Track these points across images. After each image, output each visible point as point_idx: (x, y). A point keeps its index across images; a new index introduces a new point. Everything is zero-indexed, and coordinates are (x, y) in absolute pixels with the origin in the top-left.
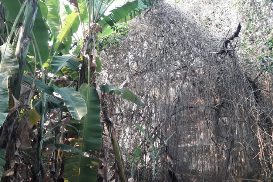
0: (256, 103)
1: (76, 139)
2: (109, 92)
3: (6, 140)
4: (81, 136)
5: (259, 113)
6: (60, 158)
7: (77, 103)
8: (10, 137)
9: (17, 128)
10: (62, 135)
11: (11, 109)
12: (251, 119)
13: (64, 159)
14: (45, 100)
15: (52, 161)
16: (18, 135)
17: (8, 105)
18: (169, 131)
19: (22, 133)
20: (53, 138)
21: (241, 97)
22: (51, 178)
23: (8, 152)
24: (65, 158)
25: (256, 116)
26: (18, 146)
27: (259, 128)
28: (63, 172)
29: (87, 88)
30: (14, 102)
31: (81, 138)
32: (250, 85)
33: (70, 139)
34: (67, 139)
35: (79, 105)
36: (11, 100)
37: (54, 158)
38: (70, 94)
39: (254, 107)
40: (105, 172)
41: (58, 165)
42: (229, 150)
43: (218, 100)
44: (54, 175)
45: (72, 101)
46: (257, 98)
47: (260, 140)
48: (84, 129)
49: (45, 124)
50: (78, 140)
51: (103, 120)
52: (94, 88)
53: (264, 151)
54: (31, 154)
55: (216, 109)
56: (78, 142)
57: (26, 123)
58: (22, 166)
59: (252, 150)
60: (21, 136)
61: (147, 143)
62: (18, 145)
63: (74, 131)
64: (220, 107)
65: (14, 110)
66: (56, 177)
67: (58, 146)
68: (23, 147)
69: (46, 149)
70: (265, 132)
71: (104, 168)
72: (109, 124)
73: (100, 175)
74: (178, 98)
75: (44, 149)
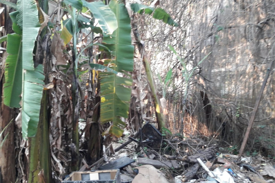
1: (109, 60)
2: (139, 11)
3: (42, 55)
4: (113, 57)
6: (96, 79)
7: (106, 17)
8: (46, 53)
9: (51, 45)
10: (95, 58)
11: (41, 24)
13: (99, 79)
14: (75, 19)
15: (88, 82)
16: (53, 52)
17: (38, 19)
18: (203, 53)
19: (56, 50)
20: (87, 60)
22: (89, 96)
23: (46, 67)
24: (101, 78)
26: (54, 63)
28: (100, 90)
29: (116, 5)
30: (43, 16)
31: (114, 58)
33: (103, 60)
34: (100, 59)
35: (109, 19)
36: (40, 14)
37: (90, 79)
38: (99, 8)
40: (138, 92)
41: (94, 86)
43: (262, 17)
44: (91, 94)
45: (102, 15)
48: (116, 49)
49: (77, 46)
50: (111, 61)
51: (134, 42)
52: (124, 5)
54: (67, 73)
55: (259, 27)
56: (111, 62)
57: (59, 40)
58: (61, 81)
60: (56, 53)
61: (179, 66)
62: (54, 61)
63: (106, 52)
64: (264, 25)
65: (45, 25)
66: (93, 96)
67: (92, 66)
68: (59, 63)
69: (81, 69)
71: (137, 88)
72: (140, 46)
73: (133, 95)
75: (79, 69)
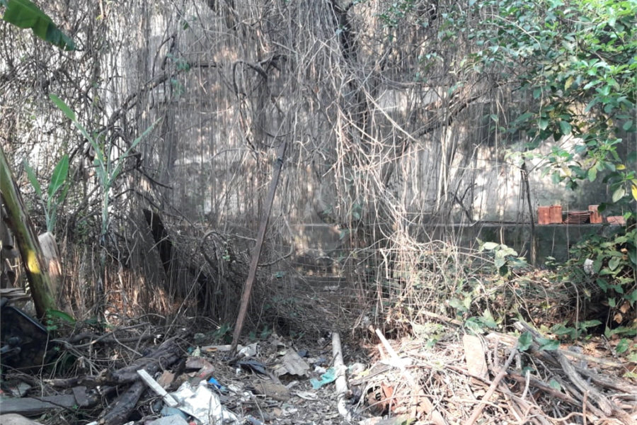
0: (343, 59)
5: (345, 80)
12: (328, 93)
18: (146, 119)
21: (312, 38)
25: (338, 86)
27: (340, 113)
32: (336, 18)
39: (337, 65)
42: (279, 160)
43: (266, 50)
46: (346, 47)
47: (341, 138)
53: (345, 160)
55: (259, 71)
59: (323, 159)
61: (88, 150)
64: (269, 68)
70: (351, 122)
74: (173, 37)
